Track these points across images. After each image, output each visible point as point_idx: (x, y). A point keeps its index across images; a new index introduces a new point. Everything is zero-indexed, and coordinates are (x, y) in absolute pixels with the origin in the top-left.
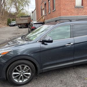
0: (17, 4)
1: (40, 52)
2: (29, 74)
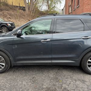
0: (50, 2)
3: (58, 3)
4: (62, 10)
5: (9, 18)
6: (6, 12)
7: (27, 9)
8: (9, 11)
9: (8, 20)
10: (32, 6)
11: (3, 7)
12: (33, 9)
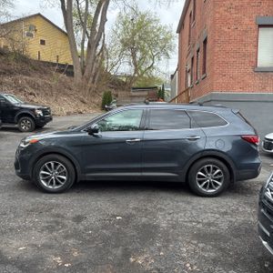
0: (138, 54)
1: (83, 145)
2: (65, 178)
3: (162, 57)
4: (172, 76)
5: (31, 94)
6: (22, 79)
7: (77, 72)
8: (29, 75)
9: (28, 100)
10: (93, 64)
11: (14, 65)
12: (94, 72)
